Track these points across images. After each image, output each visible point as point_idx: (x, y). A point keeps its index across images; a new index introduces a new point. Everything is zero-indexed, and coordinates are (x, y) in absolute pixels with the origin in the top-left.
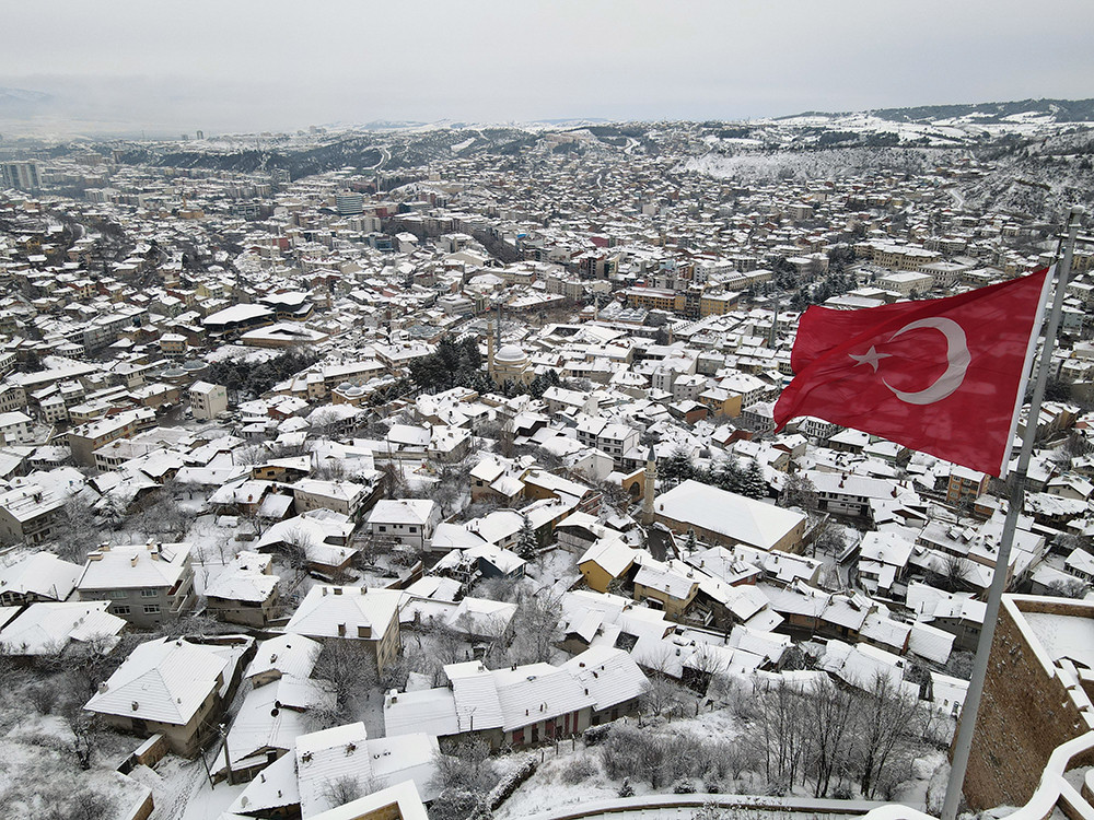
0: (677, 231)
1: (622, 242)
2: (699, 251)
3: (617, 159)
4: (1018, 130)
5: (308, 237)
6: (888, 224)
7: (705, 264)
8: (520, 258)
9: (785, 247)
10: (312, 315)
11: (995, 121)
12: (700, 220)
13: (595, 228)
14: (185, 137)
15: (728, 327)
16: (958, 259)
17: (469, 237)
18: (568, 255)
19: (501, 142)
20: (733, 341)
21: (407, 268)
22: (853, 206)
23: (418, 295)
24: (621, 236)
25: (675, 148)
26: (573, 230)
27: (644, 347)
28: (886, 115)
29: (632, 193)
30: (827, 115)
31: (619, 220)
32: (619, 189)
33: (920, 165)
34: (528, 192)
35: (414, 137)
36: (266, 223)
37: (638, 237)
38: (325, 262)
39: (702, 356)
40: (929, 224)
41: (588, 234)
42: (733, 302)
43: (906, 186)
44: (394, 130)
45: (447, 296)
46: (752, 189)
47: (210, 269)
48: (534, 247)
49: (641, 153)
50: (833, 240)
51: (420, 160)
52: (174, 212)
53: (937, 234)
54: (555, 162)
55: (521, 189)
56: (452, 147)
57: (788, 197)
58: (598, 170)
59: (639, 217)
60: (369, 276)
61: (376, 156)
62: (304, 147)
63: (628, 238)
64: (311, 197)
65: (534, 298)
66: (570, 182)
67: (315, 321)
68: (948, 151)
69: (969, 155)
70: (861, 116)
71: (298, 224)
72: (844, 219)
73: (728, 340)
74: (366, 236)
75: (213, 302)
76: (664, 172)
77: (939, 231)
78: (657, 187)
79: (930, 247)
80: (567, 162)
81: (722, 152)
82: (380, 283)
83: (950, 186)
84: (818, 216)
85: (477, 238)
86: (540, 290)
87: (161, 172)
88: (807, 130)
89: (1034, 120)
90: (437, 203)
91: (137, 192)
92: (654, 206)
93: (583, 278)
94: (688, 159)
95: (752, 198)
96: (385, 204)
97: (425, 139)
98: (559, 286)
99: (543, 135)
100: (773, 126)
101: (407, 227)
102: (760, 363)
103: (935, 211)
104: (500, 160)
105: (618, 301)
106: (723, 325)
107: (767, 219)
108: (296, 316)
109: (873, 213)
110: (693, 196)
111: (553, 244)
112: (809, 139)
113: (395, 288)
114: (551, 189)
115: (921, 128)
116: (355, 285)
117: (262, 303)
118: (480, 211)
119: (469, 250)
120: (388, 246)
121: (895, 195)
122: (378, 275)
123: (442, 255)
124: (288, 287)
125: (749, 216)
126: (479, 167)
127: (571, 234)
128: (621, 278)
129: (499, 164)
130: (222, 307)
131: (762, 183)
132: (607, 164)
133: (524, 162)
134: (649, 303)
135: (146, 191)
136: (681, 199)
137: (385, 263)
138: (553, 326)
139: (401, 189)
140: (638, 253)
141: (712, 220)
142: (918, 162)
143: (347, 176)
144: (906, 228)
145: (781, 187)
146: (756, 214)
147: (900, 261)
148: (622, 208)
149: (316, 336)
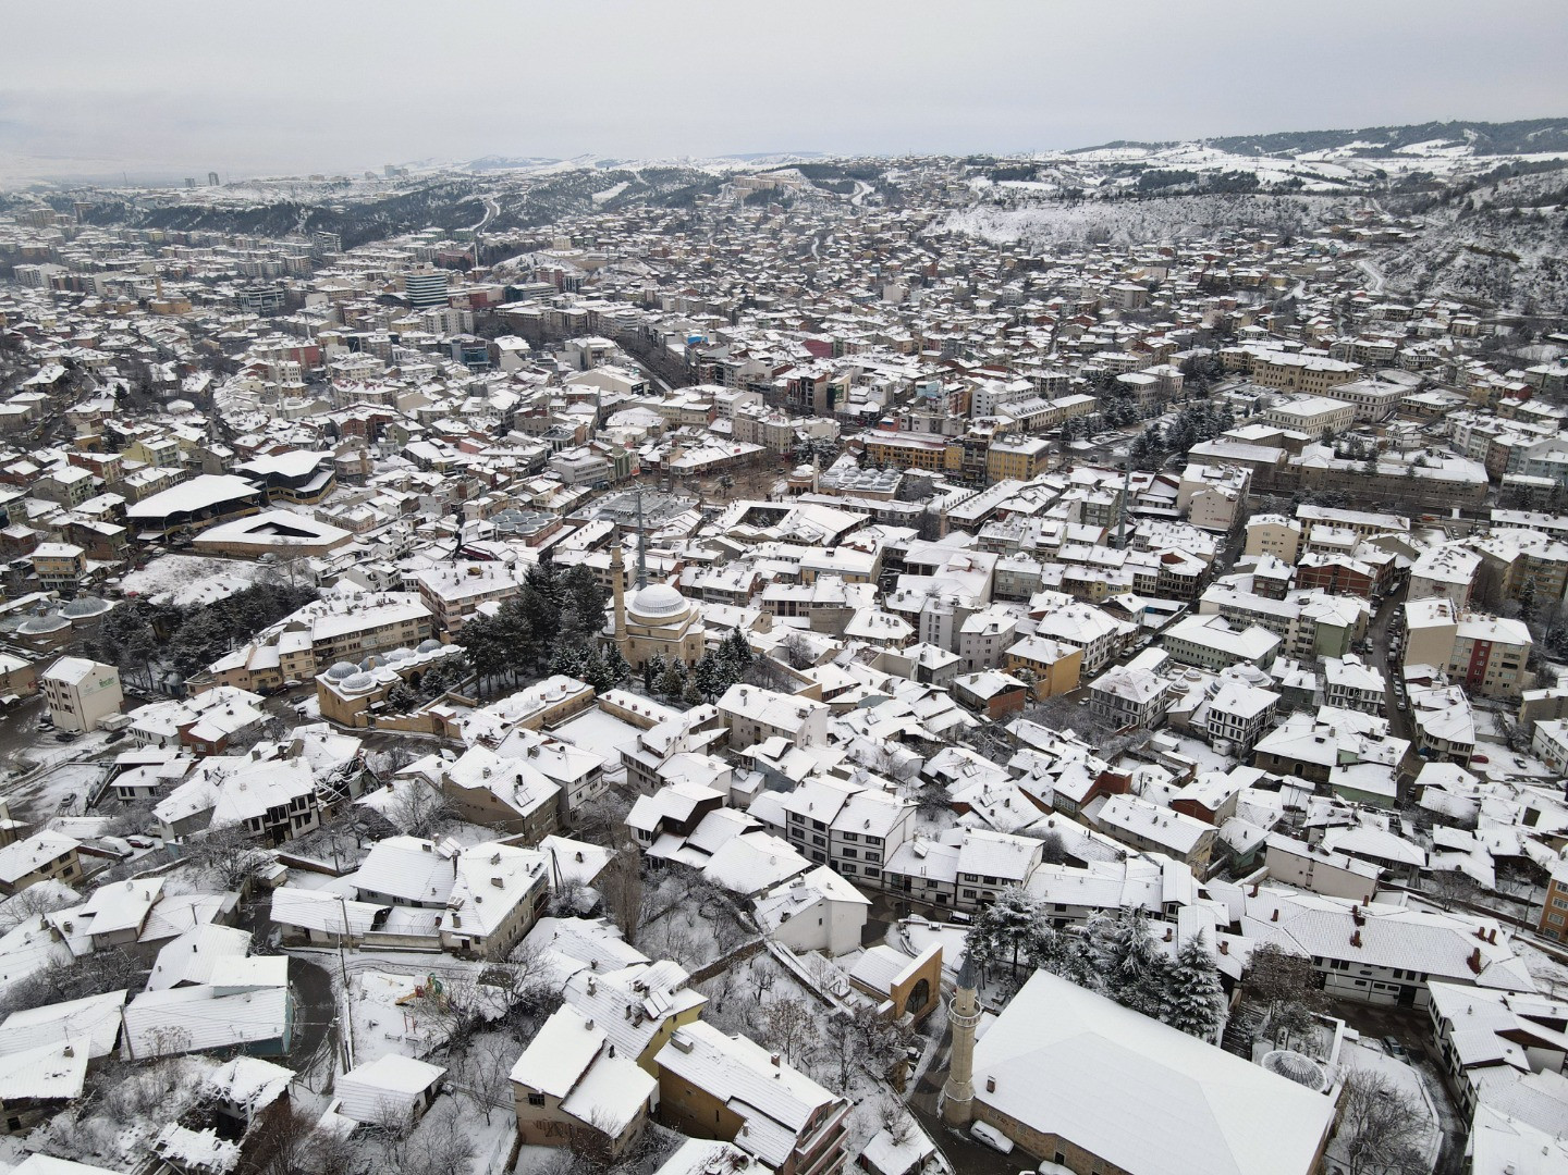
0: (939, 328)
1: (853, 349)
2: (977, 363)
3: (840, 213)
4: (1426, 167)
5: (354, 345)
6: (1269, 317)
7: (990, 387)
8: (691, 379)
9: (1112, 356)
10: (327, 496)
11: (1387, 153)
12: (974, 310)
13: (812, 325)
14: (190, 183)
15: (1040, 504)
16: (1388, 374)
17: (610, 344)
18: (768, 372)
19: (667, 188)
20: (1052, 535)
21: (503, 399)
22: (1211, 287)
23: (518, 451)
24: (852, 338)
25: (928, 195)
26: (776, 327)
27: (900, 546)
28: (1230, 145)
29: (867, 266)
30: (1143, 146)
31: (848, 310)
32: (847, 261)
33: (1299, 221)
34: (707, 266)
35: (537, 180)
36: (292, 319)
37: (877, 340)
38: (370, 391)
39: (1002, 566)
40: (1333, 316)
41: (800, 334)
42: (1042, 454)
43: (1287, 255)
44: (507, 170)
45: (566, 453)
46: (1048, 259)
47: (170, 406)
48: (713, 359)
49: (877, 204)
50: (1183, 344)
51: (544, 218)
52: (143, 304)
53: (1347, 333)
54: (747, 219)
55: (695, 262)
56: (595, 196)
57: (1106, 272)
58: (812, 232)
59: (878, 305)
60: (441, 416)
61: (477, 210)
62: (372, 197)
63: (864, 342)
64: (370, 277)
65: (715, 451)
66: (771, 250)
67: (331, 506)
68: (1341, 200)
69: (1372, 206)
70: (1193, 148)
71: (343, 321)
72: (1197, 309)
73: (1044, 534)
74: (447, 341)
75: (152, 475)
76: (913, 232)
77: (1349, 328)
78: (904, 257)
79: (1340, 354)
80: (766, 219)
81: (999, 203)
82: (457, 428)
83: (1355, 255)
84: (1156, 303)
85: (623, 342)
86: (726, 436)
87: (142, 236)
88: (1119, 169)
89: (1443, 152)
90: (565, 284)
91: (95, 269)
92: (900, 287)
93: (793, 412)
94: (948, 214)
95: (1052, 274)
96: (485, 286)
97: (553, 184)
98: (753, 429)
99: (729, 177)
100: (1068, 163)
101: (513, 326)
102: (1101, 577)
103: (1343, 295)
104: (664, 216)
105: (852, 454)
106: (1032, 501)
107: (1077, 309)
108: (301, 496)
109: (1241, 298)
110: (959, 270)
111: (745, 354)
112: (1124, 182)
113: (481, 437)
114: (742, 261)
115: (1286, 165)
116: (415, 432)
117: (244, 473)
118: (631, 298)
119: (609, 367)
120: (481, 359)
121: (1274, 269)
122: (456, 413)
123: (566, 373)
124: (297, 440)
125: (1051, 302)
126: (632, 228)
127: (773, 334)
128: (855, 410)
129: (662, 223)
130: (169, 483)
131: (1064, 250)
132: (827, 221)
133: (700, 219)
134: (903, 458)
135: (110, 268)
136: (941, 276)
137: (471, 391)
138: (744, 506)
139: (511, 263)
140: (881, 368)
141: (992, 310)
142: (1297, 216)
143: (429, 241)
144: (1297, 322)
145: (1092, 256)
146: (1059, 300)
147: (1296, 378)
148: (852, 292)
149: (328, 534)
